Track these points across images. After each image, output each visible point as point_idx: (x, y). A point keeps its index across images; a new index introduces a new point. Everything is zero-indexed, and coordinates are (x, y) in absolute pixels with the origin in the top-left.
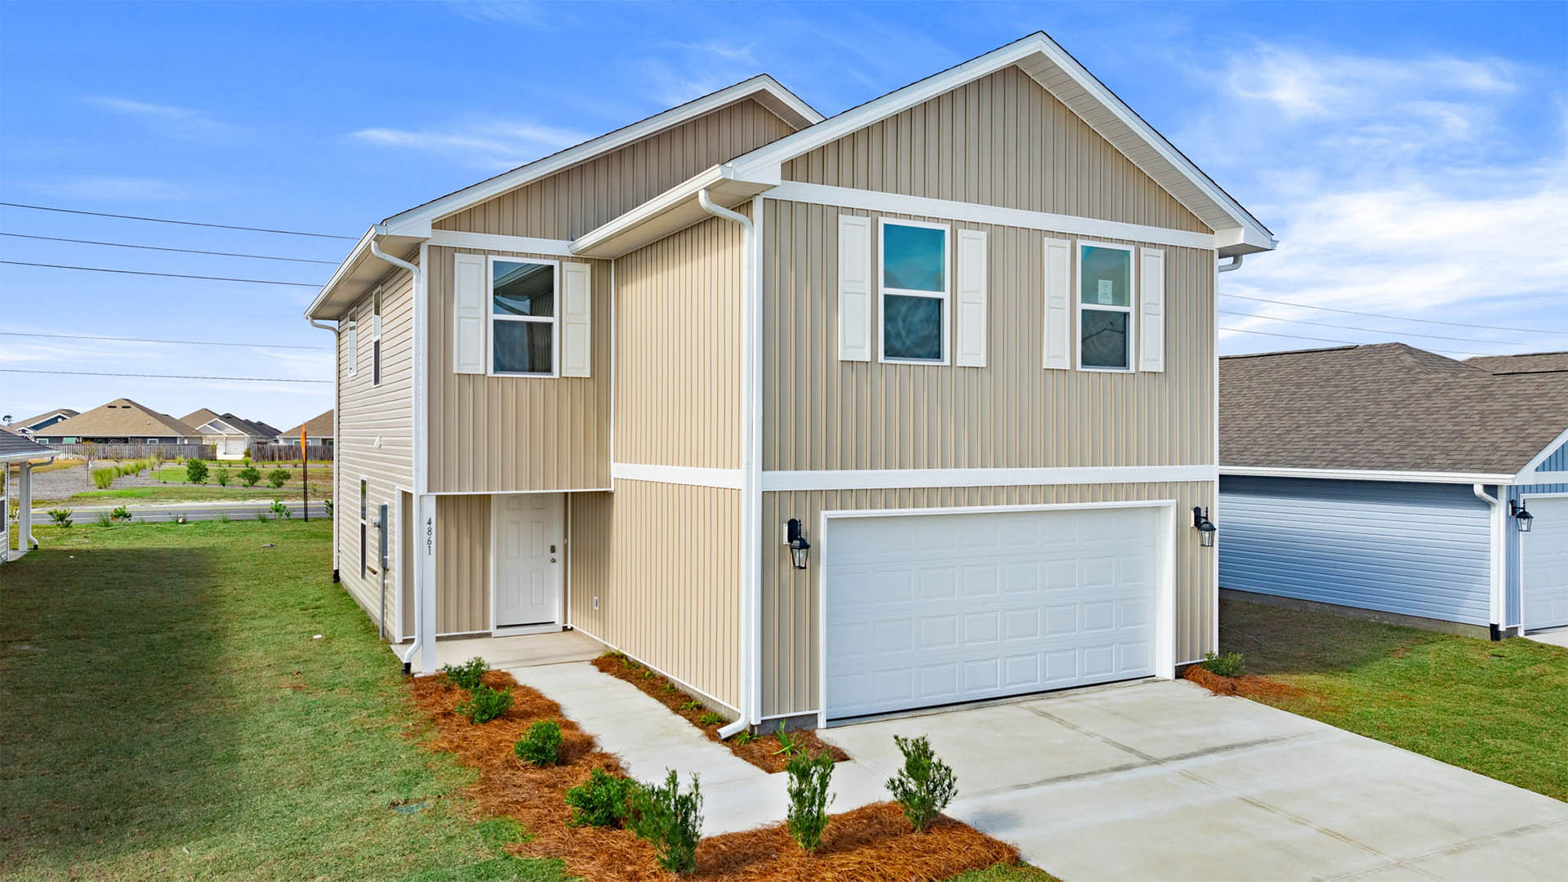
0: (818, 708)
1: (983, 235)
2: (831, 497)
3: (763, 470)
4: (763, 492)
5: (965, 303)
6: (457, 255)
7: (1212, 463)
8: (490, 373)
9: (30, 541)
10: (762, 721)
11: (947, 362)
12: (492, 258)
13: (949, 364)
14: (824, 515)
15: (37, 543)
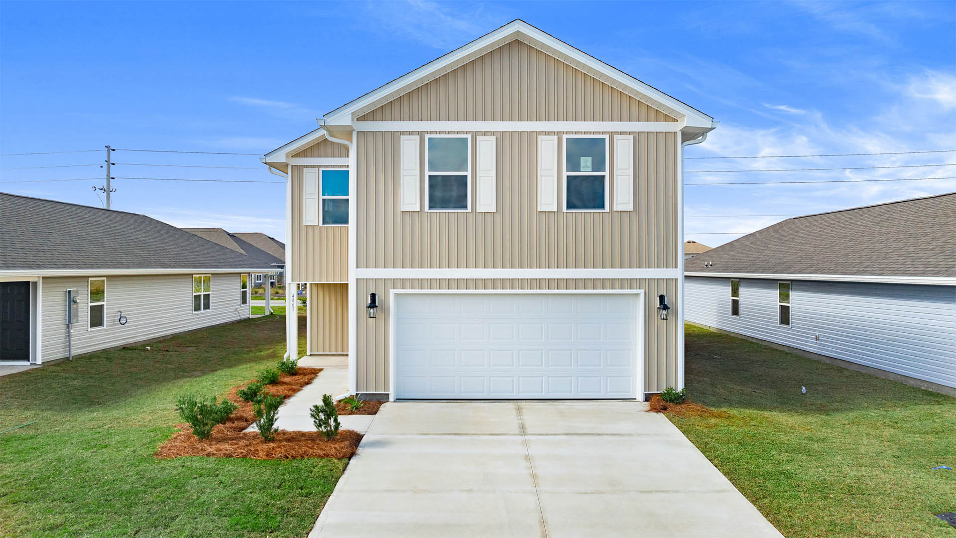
0: (389, 391)
1: (494, 138)
2: (395, 283)
3: (357, 267)
4: (357, 279)
5: (482, 177)
6: (304, 169)
7: (676, 267)
8: (321, 225)
9: (270, 311)
10: (356, 394)
11: (469, 209)
12: (321, 169)
13: (470, 211)
14: (392, 292)
15: (272, 311)
